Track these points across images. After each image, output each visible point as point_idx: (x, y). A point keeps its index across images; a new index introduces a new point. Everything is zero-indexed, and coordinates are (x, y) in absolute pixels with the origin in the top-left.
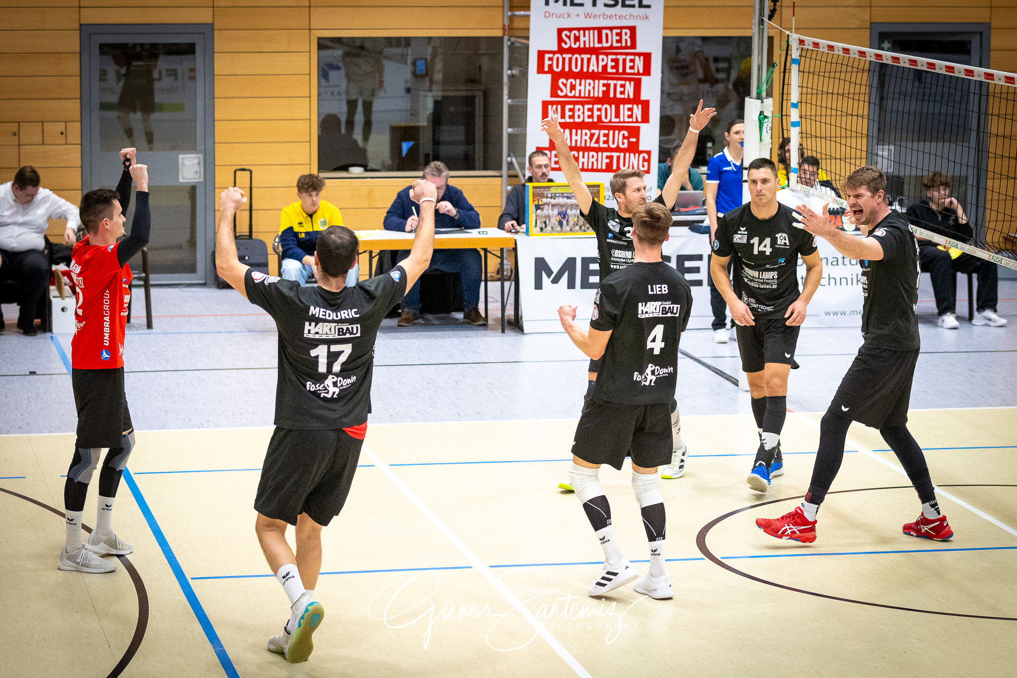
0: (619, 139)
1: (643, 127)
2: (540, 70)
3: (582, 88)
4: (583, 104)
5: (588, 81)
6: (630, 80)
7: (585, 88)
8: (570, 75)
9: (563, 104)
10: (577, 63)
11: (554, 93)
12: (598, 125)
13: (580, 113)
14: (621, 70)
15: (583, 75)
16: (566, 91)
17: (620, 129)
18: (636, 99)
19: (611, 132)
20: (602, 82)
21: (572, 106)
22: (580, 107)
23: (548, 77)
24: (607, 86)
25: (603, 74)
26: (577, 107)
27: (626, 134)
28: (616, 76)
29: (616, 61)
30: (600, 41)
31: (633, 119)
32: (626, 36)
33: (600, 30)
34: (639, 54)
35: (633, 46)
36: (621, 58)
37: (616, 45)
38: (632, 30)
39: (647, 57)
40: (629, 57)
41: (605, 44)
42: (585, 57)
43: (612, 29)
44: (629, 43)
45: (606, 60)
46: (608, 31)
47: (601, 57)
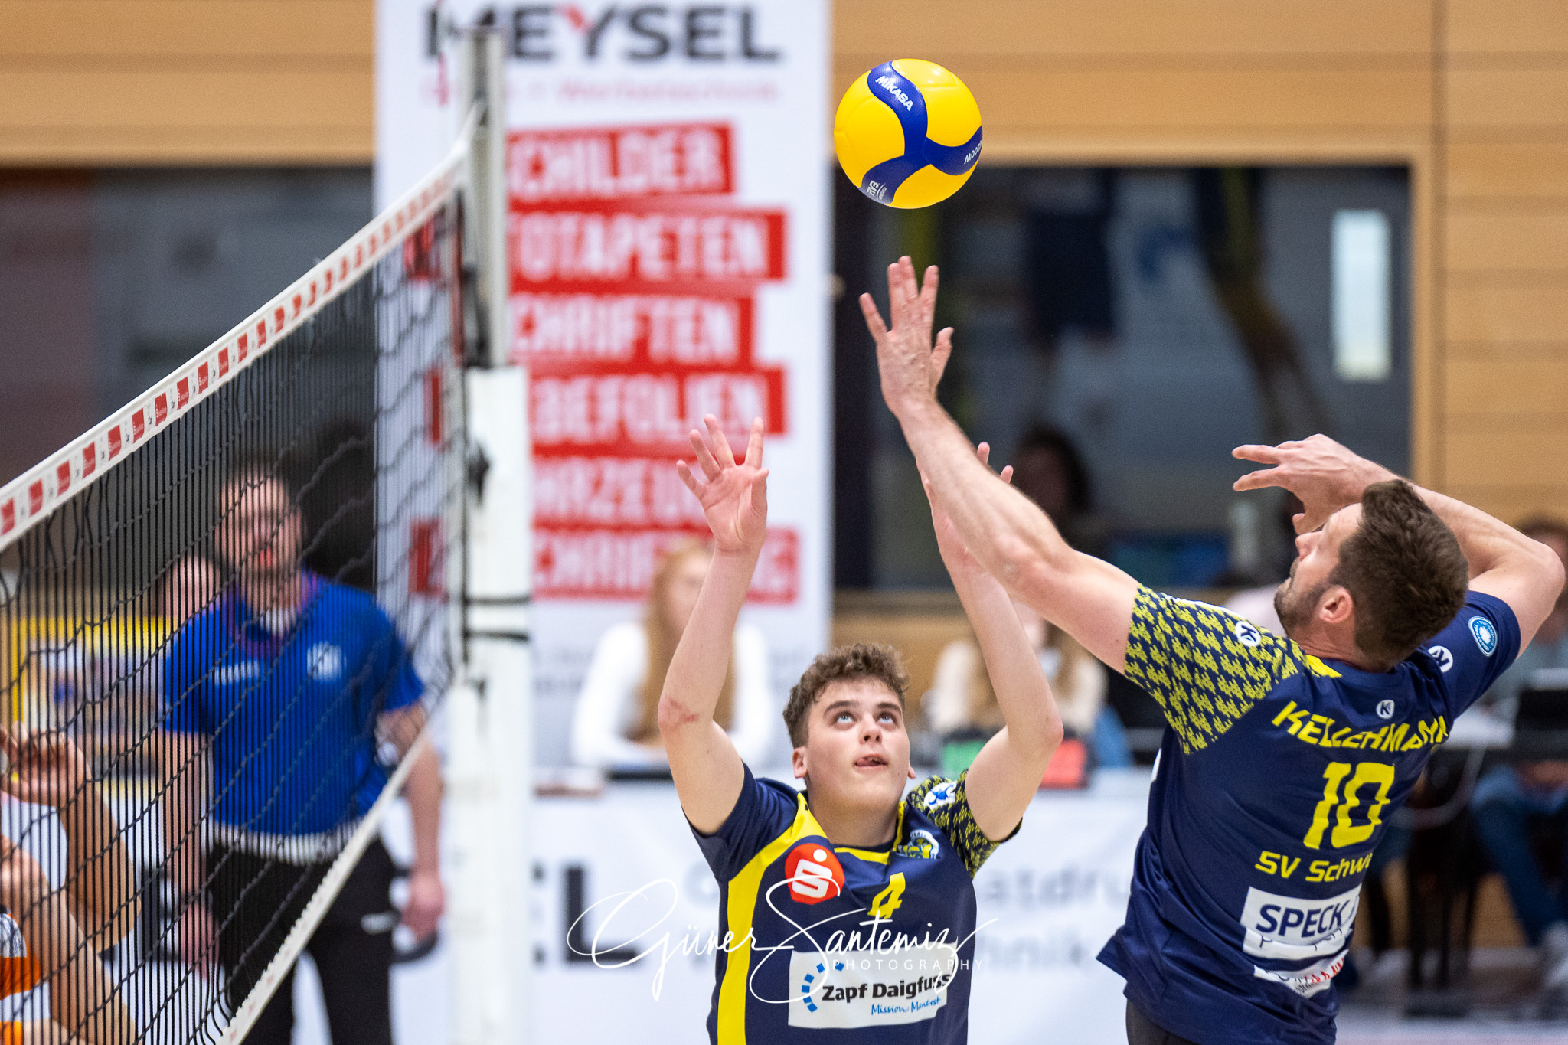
5: (578, 305)
6: (720, 298)
7: (568, 325)
10: (544, 245)
14: (686, 267)
15: (557, 285)
18: (743, 363)
20: (627, 306)
24: (646, 319)
25: (627, 283)
28: (674, 287)
29: (671, 238)
30: (615, 170)
31: (733, 424)
32: (703, 157)
33: (612, 137)
34: (748, 215)
35: (727, 186)
36: (686, 228)
37: (670, 182)
38: (723, 135)
39: (775, 225)
40: (713, 227)
41: (633, 183)
42: (568, 224)
43: (651, 132)
44: (713, 182)
45: (638, 235)
46: (640, 141)
47: (621, 223)
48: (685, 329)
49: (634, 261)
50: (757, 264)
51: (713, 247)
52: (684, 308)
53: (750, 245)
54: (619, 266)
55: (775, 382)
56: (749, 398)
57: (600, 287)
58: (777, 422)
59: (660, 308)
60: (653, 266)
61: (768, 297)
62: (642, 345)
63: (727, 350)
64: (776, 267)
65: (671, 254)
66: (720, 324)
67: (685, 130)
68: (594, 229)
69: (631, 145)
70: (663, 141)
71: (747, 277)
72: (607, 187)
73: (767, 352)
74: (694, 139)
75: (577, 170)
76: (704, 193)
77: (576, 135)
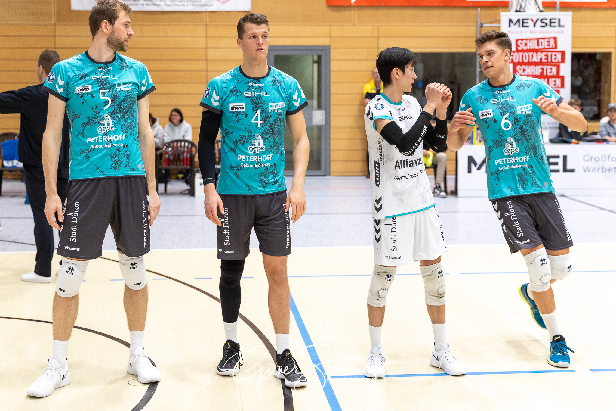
1: (562, 90)
3: (529, 70)
5: (532, 67)
10: (526, 57)
14: (549, 60)
15: (529, 64)
16: (521, 72)
18: (558, 76)
20: (540, 67)
24: (543, 69)
25: (540, 63)
28: (547, 64)
29: (547, 56)
30: (538, 45)
31: (557, 86)
32: (552, 42)
33: (538, 39)
34: (559, 52)
35: (556, 47)
36: (549, 54)
37: (546, 47)
38: (555, 39)
39: (563, 53)
40: (554, 54)
41: (541, 47)
42: (531, 54)
43: (544, 39)
44: (554, 46)
45: (542, 55)
46: (542, 40)
47: (539, 54)
48: (549, 71)
49: (541, 59)
50: (560, 60)
51: (554, 57)
52: (549, 67)
53: (559, 56)
54: (539, 60)
55: (562, 79)
56: (558, 81)
57: (535, 64)
58: (563, 85)
59: (545, 67)
60: (544, 61)
61: (562, 65)
62: (542, 73)
63: (555, 74)
64: (563, 60)
65: (547, 59)
66: (554, 69)
67: (549, 38)
68: (535, 54)
69: (540, 41)
70: (546, 40)
71: (559, 62)
72: (537, 48)
73: (561, 74)
74: (551, 40)
75: (532, 45)
76: (552, 48)
77: (532, 39)
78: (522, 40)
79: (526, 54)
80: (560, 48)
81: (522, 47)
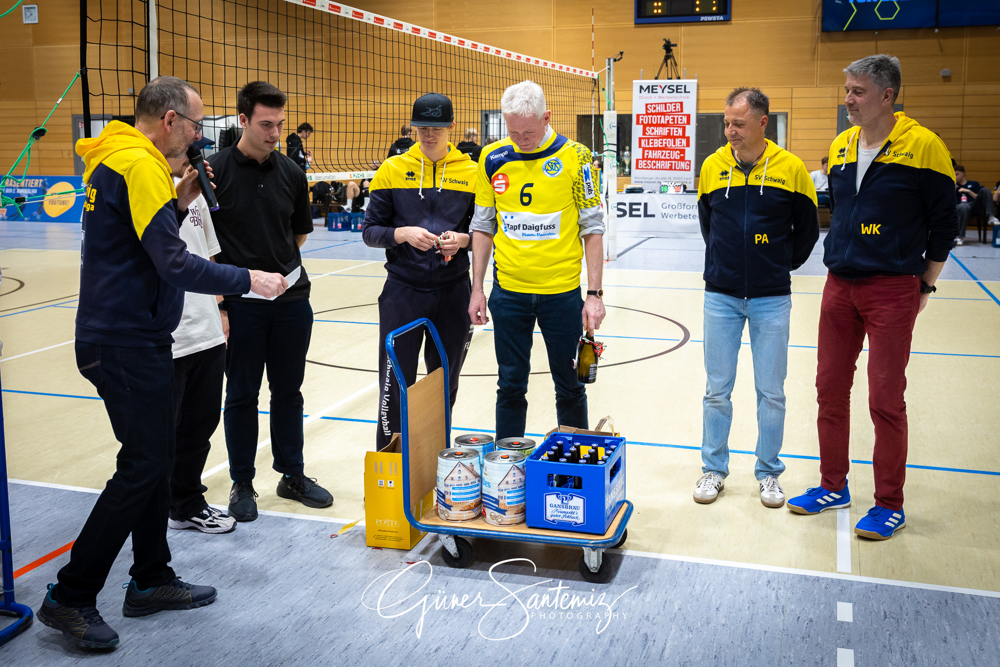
0: (676, 155)
1: (687, 149)
2: (638, 123)
3: (657, 131)
4: (658, 138)
5: (660, 128)
6: (680, 127)
7: (659, 131)
8: (652, 125)
9: (648, 139)
10: (655, 119)
11: (644, 134)
12: (665, 148)
13: (657, 143)
14: (676, 123)
15: (657, 125)
16: (650, 132)
17: (676, 150)
18: (683, 136)
19: (672, 152)
20: (667, 128)
21: (652, 140)
22: (656, 140)
23: (641, 126)
24: (670, 130)
25: (667, 125)
26: (655, 140)
27: (679, 152)
28: (674, 126)
29: (674, 118)
30: (666, 109)
31: (682, 145)
32: (678, 106)
33: (666, 104)
34: (685, 115)
35: (682, 111)
36: (676, 117)
37: (673, 111)
38: (681, 103)
39: (689, 116)
40: (680, 117)
41: (668, 111)
42: (659, 117)
43: (671, 103)
44: (680, 110)
45: (669, 118)
46: (670, 105)
47: (666, 117)
48: (675, 132)
49: (668, 121)
50: (686, 123)
51: (679, 120)
52: (675, 128)
53: (685, 119)
54: (666, 123)
55: (688, 139)
56: (684, 141)
57: (663, 125)
58: (688, 145)
59: (672, 128)
60: (670, 123)
61: (687, 127)
62: (669, 134)
63: (681, 135)
64: (688, 123)
65: (674, 121)
66: (680, 131)
67: (676, 103)
68: (663, 117)
69: (668, 105)
70: (673, 104)
71: (684, 124)
72: (665, 111)
73: (687, 135)
74: (677, 104)
75: (661, 109)
76: (678, 112)
77: (660, 104)
78: (651, 104)
79: (655, 116)
80: (684, 113)
81: (651, 111)
